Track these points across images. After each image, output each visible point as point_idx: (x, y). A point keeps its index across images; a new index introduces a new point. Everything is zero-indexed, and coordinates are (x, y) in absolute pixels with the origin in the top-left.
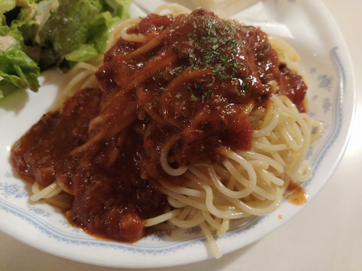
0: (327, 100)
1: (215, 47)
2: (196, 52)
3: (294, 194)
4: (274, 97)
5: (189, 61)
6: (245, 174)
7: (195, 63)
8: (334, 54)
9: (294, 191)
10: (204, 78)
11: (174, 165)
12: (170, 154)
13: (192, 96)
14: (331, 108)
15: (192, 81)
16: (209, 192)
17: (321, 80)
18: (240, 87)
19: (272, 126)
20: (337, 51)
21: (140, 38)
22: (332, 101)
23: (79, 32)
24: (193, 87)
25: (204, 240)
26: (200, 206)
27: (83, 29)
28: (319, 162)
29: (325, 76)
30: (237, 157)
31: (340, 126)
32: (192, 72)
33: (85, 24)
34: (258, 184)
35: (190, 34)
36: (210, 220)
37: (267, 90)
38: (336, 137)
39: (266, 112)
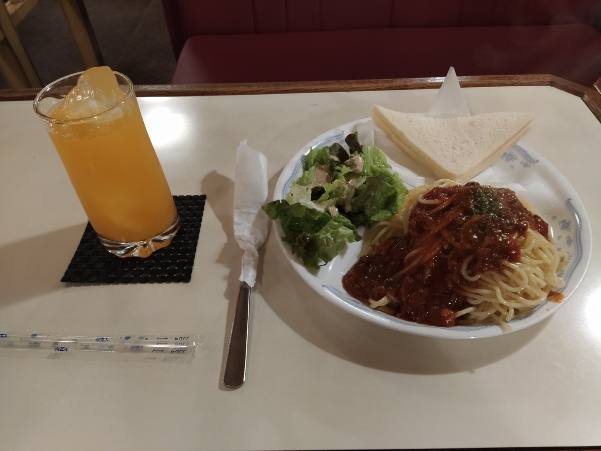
0: (569, 237)
1: (487, 203)
2: (476, 206)
3: (554, 297)
4: (529, 230)
5: (473, 213)
6: (520, 277)
7: (476, 213)
8: (569, 203)
9: (554, 295)
10: (484, 220)
11: (472, 275)
12: (469, 267)
13: (479, 231)
14: (573, 243)
15: (478, 222)
16: (498, 291)
17: (561, 224)
18: (508, 225)
19: (530, 248)
20: (571, 201)
21: (436, 201)
22: (572, 238)
23: (380, 201)
24: (479, 226)
25: (498, 324)
26: (493, 301)
27: (382, 199)
28: (569, 278)
29: (564, 221)
30: (513, 265)
31: (581, 253)
32: (476, 217)
33: (384, 196)
34: (529, 284)
35: (469, 197)
36: (501, 310)
37: (525, 225)
38: (579, 260)
39: (526, 239)
